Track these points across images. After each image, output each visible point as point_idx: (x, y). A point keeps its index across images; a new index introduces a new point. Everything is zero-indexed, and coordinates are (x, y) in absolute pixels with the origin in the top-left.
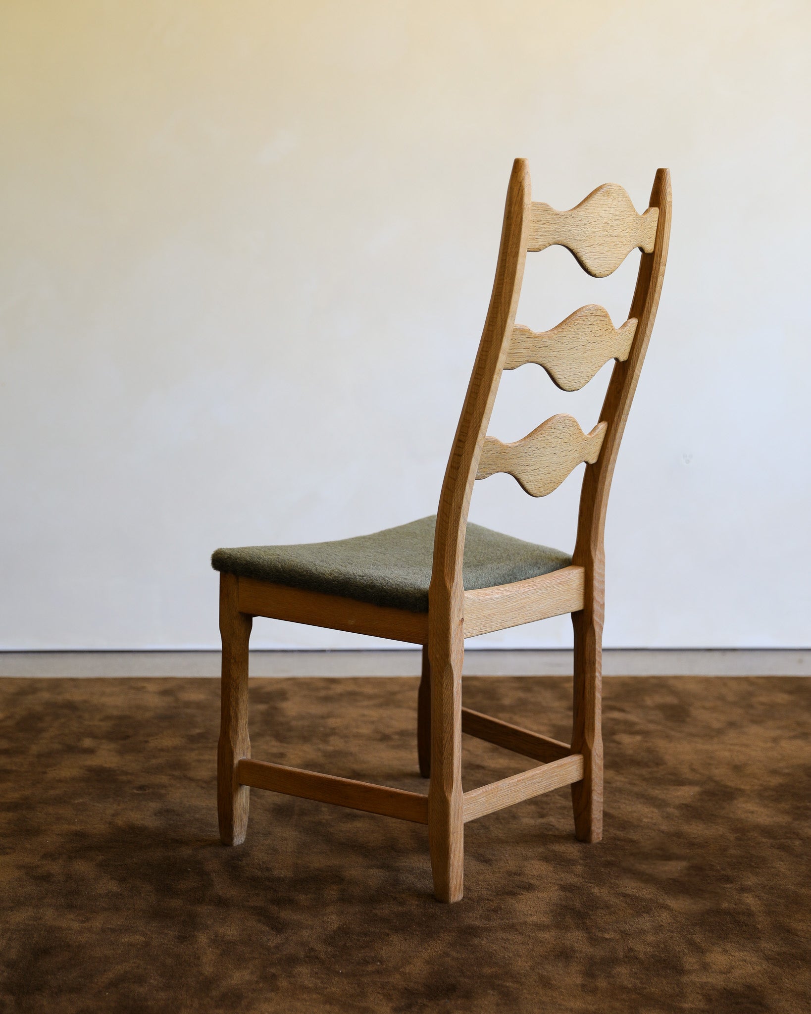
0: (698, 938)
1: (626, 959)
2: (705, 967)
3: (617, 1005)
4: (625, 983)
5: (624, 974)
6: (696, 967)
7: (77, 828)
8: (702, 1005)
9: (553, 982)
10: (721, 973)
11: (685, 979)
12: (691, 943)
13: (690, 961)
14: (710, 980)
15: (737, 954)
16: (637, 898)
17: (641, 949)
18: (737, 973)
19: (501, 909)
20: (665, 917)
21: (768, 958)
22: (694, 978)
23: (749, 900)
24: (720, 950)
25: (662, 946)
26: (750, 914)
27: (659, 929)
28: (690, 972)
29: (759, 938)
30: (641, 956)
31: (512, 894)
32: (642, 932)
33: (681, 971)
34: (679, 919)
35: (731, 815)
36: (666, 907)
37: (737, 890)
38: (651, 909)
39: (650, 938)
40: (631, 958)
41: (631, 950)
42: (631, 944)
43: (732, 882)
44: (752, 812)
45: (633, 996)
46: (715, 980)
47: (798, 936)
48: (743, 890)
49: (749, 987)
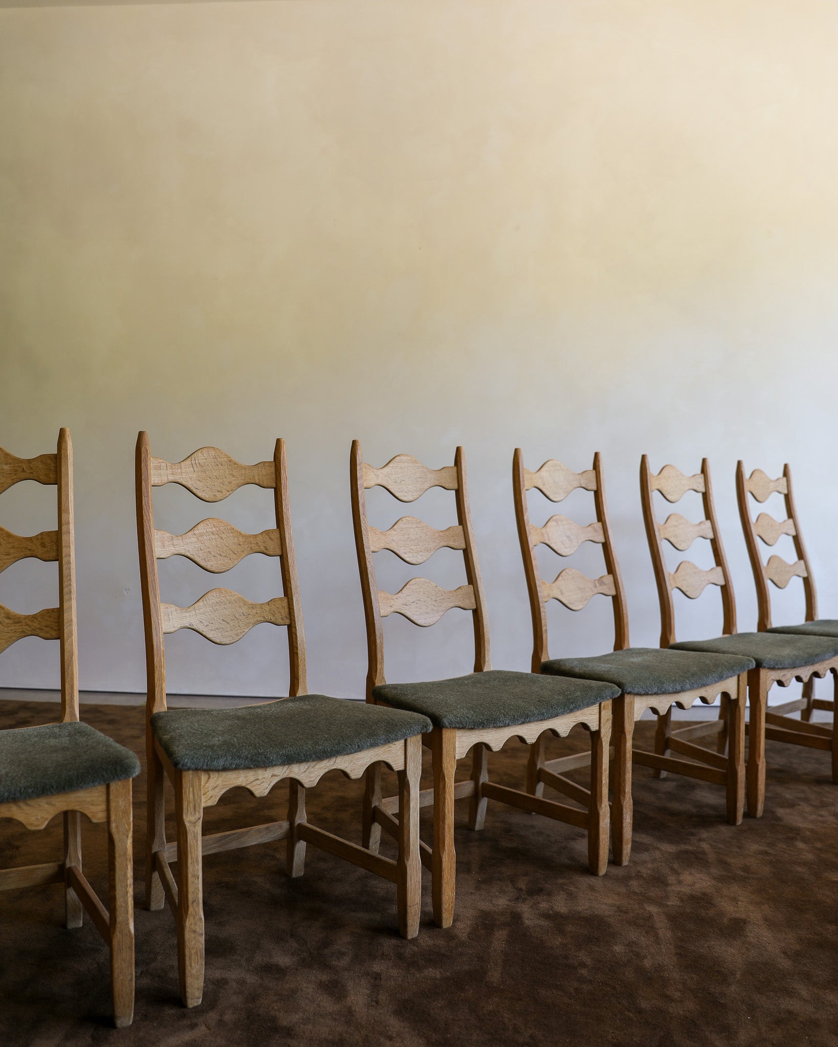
0: (676, 866)
1: (636, 877)
2: (680, 882)
3: (632, 902)
4: (636, 890)
5: (634, 884)
6: (674, 882)
7: (339, 794)
8: (679, 903)
9: (596, 888)
10: (689, 886)
11: (669, 889)
12: (672, 869)
13: (671, 879)
14: (682, 889)
15: (697, 876)
16: (642, 843)
17: (645, 871)
18: (697, 886)
19: (567, 847)
20: (657, 854)
21: (714, 878)
22: (673, 888)
23: (705, 846)
24: (688, 873)
25: (656, 870)
26: (704, 853)
27: (654, 860)
28: (671, 885)
29: (710, 867)
30: (645, 875)
31: (573, 839)
32: (645, 862)
33: (667, 885)
34: (665, 855)
35: (693, 798)
36: (659, 849)
37: (697, 840)
38: (649, 850)
39: (650, 866)
40: (639, 876)
41: (639, 872)
42: (639, 868)
43: (694, 835)
44: (705, 797)
45: (641, 898)
46: (686, 890)
47: (730, 866)
48: (700, 840)
49: (704, 894)
